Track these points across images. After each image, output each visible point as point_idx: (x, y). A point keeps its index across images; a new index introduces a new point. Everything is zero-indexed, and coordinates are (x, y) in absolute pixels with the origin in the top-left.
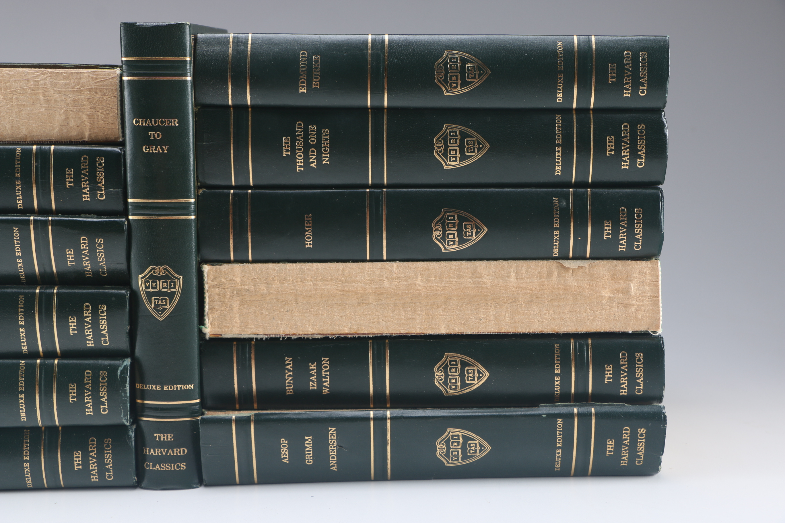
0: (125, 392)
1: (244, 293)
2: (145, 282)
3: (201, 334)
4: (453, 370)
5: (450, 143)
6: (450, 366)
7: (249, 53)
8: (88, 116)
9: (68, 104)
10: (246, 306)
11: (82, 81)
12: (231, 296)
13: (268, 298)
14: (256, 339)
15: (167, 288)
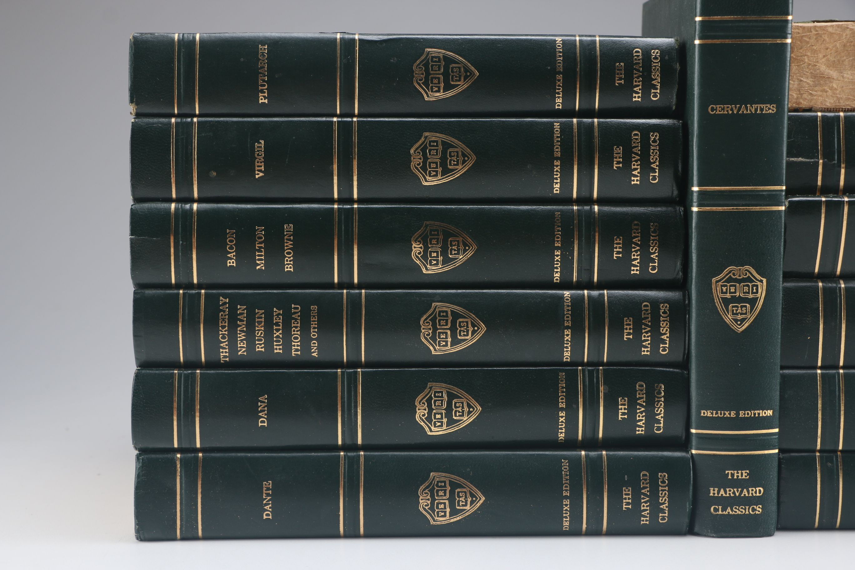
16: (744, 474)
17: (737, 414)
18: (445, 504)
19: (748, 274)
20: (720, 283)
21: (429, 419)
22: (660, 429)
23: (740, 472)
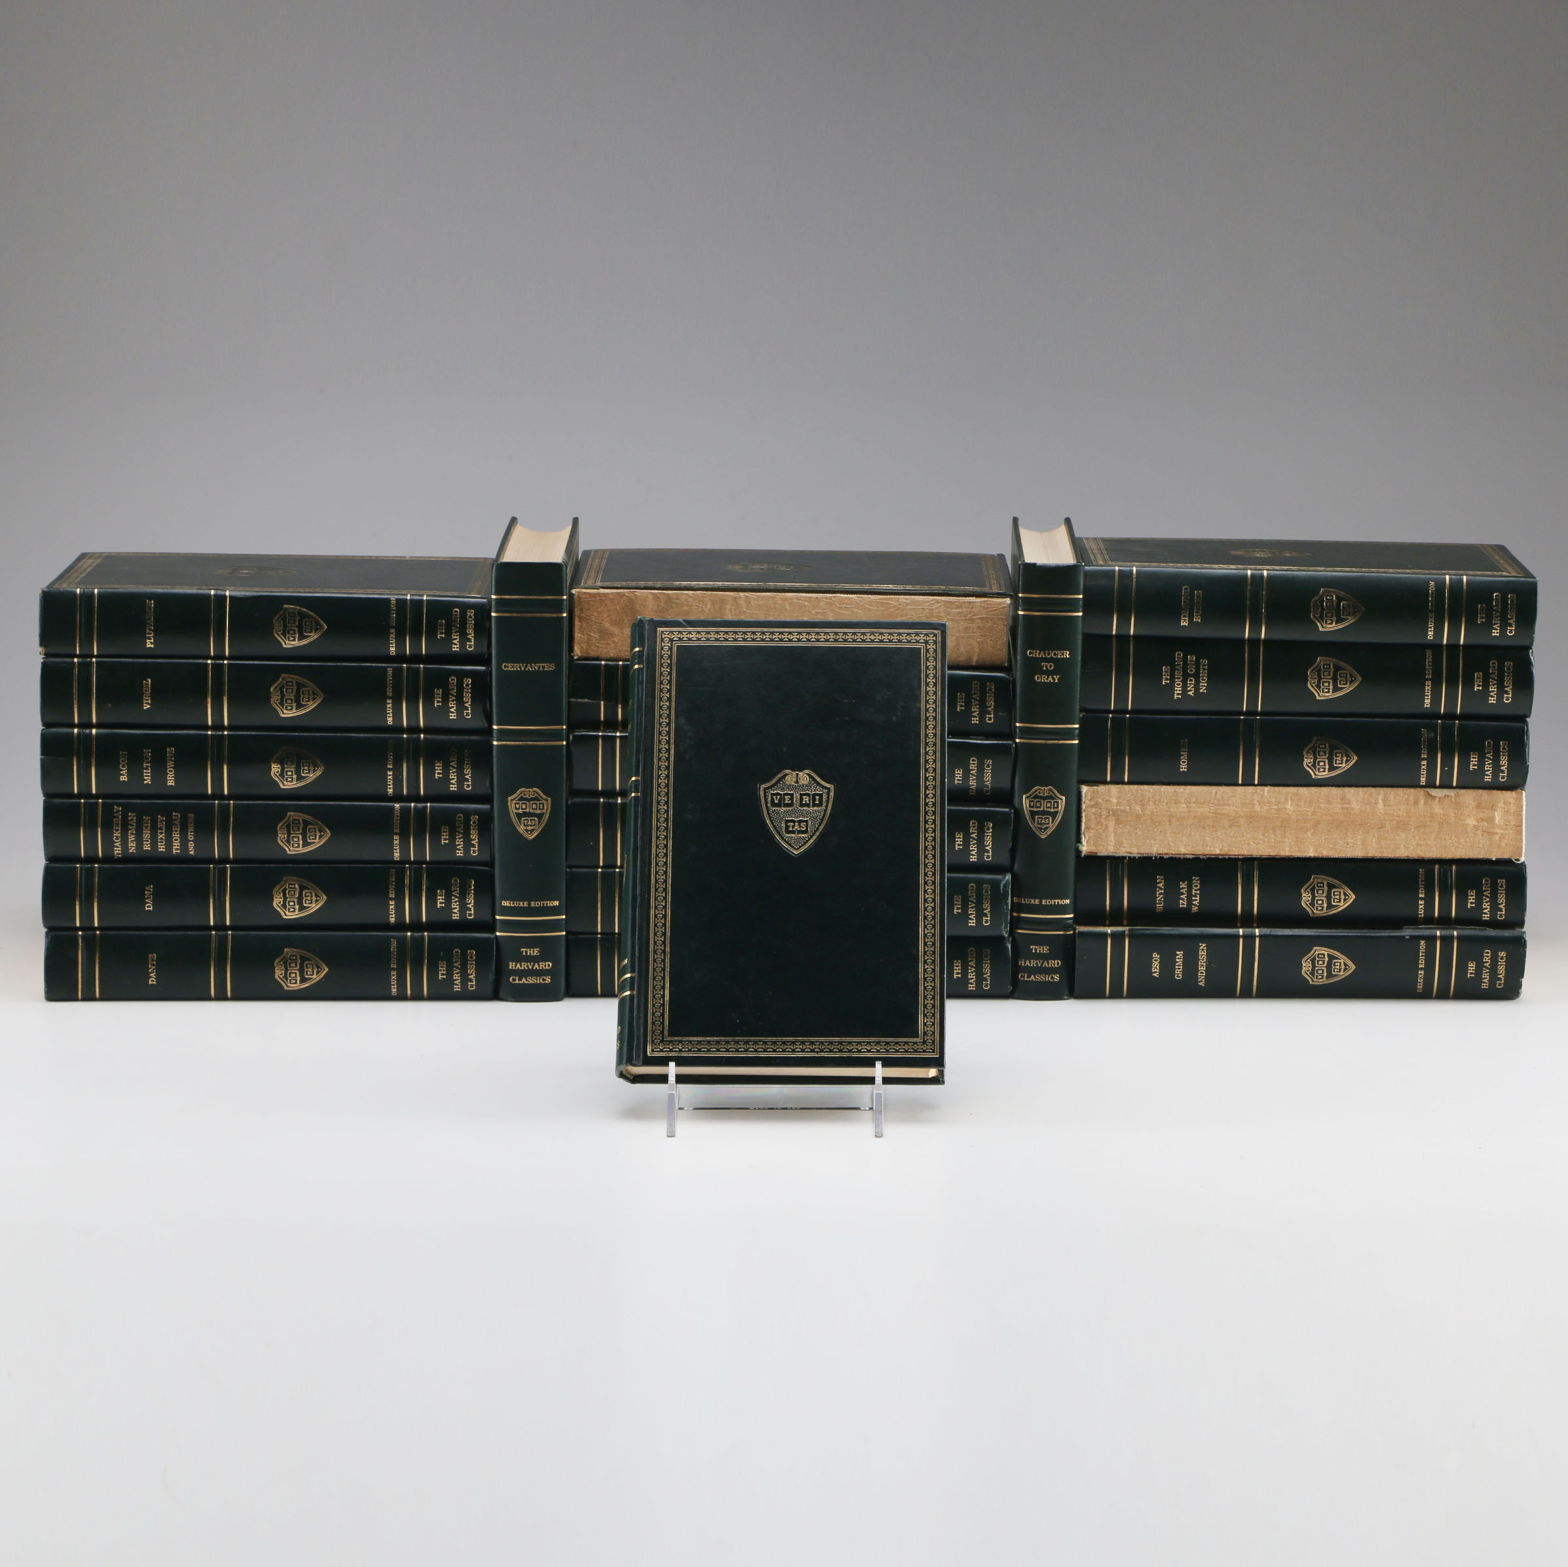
0: (1007, 905)
1: (1119, 813)
2: (1030, 801)
3: (1078, 852)
4: (1320, 892)
5: (1324, 676)
6: (1317, 888)
7: (1134, 587)
8: (978, 643)
9: (959, 631)
10: (1121, 826)
11: (974, 610)
12: (1107, 816)
13: (1142, 819)
14: (1129, 857)
15: (1051, 808)
16: (536, 952)
17: (529, 904)
18: (295, 973)
19: (536, 795)
20: (514, 802)
21: (284, 906)
22: (471, 915)
23: (532, 950)
